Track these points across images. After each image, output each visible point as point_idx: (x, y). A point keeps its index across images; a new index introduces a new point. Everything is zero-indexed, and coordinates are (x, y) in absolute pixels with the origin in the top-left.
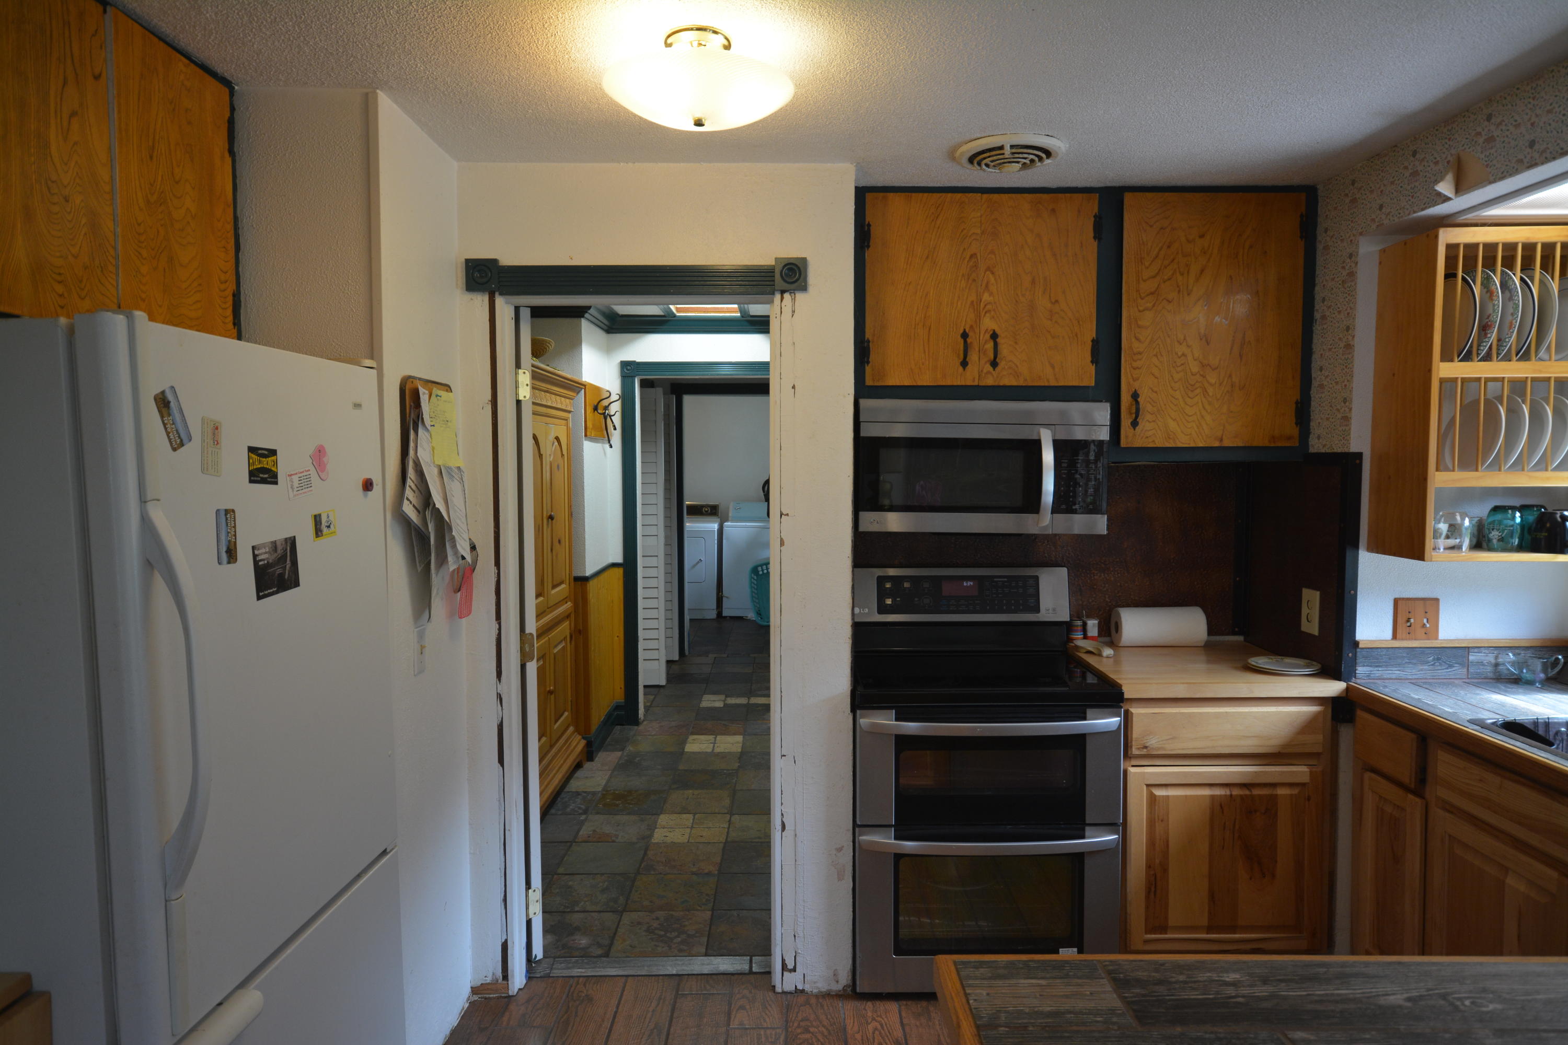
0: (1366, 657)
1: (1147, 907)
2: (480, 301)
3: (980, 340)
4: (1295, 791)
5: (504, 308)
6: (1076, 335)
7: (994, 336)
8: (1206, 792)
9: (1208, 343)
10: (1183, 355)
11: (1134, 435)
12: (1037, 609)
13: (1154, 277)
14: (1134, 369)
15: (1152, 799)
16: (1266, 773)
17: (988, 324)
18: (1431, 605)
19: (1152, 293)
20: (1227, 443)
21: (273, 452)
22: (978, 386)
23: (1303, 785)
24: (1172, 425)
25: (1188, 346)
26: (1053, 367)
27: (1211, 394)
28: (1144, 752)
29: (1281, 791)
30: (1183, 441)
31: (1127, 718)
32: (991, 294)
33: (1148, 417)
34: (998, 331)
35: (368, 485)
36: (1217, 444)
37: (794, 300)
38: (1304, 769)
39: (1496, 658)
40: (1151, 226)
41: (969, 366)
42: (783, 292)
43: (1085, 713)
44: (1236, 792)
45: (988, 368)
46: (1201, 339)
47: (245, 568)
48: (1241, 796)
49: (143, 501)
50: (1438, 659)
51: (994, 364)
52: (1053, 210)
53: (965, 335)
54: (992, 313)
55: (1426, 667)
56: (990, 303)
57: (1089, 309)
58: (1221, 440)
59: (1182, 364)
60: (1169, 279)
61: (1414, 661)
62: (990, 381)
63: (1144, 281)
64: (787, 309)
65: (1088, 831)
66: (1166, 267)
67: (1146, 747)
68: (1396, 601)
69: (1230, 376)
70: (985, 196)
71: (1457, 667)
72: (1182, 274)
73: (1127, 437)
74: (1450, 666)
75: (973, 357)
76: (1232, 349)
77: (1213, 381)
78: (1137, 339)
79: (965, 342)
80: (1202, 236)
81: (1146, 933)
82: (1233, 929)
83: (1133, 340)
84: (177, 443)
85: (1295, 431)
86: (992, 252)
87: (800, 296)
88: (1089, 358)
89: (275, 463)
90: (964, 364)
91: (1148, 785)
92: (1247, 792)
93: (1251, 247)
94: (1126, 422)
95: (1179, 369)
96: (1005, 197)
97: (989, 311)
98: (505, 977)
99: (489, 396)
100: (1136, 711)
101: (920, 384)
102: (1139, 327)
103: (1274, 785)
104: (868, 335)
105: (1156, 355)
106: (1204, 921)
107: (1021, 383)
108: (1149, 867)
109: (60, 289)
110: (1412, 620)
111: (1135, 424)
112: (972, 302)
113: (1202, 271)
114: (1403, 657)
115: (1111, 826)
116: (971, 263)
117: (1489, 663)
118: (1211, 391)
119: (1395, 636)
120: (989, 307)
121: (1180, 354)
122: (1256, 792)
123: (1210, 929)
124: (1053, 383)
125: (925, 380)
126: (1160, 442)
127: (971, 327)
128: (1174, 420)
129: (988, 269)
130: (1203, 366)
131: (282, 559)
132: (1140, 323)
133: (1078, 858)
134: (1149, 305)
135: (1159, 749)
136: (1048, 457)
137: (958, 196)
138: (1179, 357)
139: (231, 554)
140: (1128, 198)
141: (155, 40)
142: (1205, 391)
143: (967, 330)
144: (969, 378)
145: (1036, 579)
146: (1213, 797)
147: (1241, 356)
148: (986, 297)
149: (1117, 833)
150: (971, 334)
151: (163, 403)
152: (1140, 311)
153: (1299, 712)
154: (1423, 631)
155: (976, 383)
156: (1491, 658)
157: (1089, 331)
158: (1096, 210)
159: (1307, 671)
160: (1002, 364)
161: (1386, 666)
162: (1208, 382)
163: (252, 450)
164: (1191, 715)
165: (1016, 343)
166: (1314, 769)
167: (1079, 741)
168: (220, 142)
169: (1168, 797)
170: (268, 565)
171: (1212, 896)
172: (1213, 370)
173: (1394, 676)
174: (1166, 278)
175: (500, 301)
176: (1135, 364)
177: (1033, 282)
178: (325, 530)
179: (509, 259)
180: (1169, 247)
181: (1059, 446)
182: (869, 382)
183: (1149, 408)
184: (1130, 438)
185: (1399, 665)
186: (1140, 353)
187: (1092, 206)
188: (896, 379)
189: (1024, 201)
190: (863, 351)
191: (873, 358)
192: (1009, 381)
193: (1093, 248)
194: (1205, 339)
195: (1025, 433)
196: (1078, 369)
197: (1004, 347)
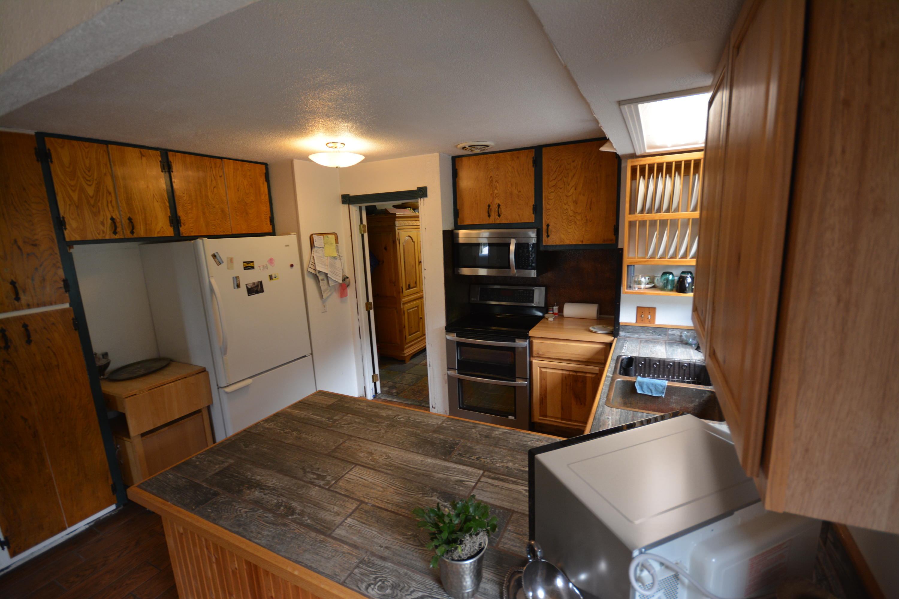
0: (624, 329)
1: (540, 408)
2: (346, 206)
3: (494, 207)
4: (593, 376)
5: (354, 209)
6: (527, 203)
7: (499, 206)
8: (560, 372)
9: (577, 204)
10: (567, 209)
11: (548, 241)
12: (533, 302)
13: (554, 179)
14: (547, 215)
15: (541, 372)
16: (582, 368)
17: (497, 201)
18: (652, 310)
19: (554, 186)
20: (584, 243)
21: (253, 262)
22: (494, 224)
23: (597, 374)
24: (562, 236)
25: (569, 206)
26: (519, 215)
27: (578, 224)
28: (538, 355)
29: (588, 375)
30: (567, 242)
31: (531, 344)
32: (497, 190)
33: (553, 233)
34: (500, 204)
35: (292, 266)
36: (580, 243)
37: (424, 200)
38: (597, 368)
39: (681, 333)
40: (553, 160)
41: (491, 217)
42: (421, 198)
43: (515, 340)
44: (571, 373)
45: (497, 217)
46: (574, 202)
47: (243, 290)
48: (573, 375)
49: (209, 277)
50: (655, 332)
51: (499, 216)
52: (518, 157)
53: (489, 206)
54: (498, 197)
55: (649, 334)
56: (497, 194)
57: (532, 194)
58: (582, 242)
59: (566, 213)
60: (561, 180)
61: (644, 332)
62: (498, 222)
63: (551, 181)
64: (422, 204)
65: (517, 379)
66: (559, 175)
67: (538, 354)
68: (638, 308)
69: (586, 216)
70: (495, 154)
71: (663, 335)
72: (565, 177)
73: (545, 241)
74: (660, 335)
75: (492, 214)
76: (587, 205)
77: (579, 219)
78: (548, 204)
79: (489, 208)
80: (573, 161)
81: (540, 416)
82: (571, 421)
83: (547, 204)
84: (219, 263)
85: (614, 237)
86: (497, 175)
87: (425, 199)
88: (532, 212)
89: (253, 264)
90: (489, 216)
91: (540, 367)
92: (575, 374)
93: (594, 164)
94: (544, 236)
95: (565, 215)
96: (501, 154)
97: (497, 197)
99: (350, 234)
100: (535, 341)
101: (475, 224)
102: (549, 199)
103: (586, 373)
104: (458, 207)
105: (556, 210)
106: (559, 416)
107: (508, 222)
108: (541, 395)
109: (214, 227)
110: (643, 316)
111: (548, 236)
112: (491, 194)
113: (574, 175)
114: (639, 330)
115: (525, 379)
116: (491, 180)
117: (678, 335)
118: (578, 223)
119: (636, 322)
120: (497, 195)
121: (565, 209)
122: (579, 374)
123: (562, 419)
124: (519, 222)
125: (477, 222)
126: (558, 243)
127: (491, 203)
128: (563, 234)
129: (496, 181)
130: (575, 213)
131: (257, 286)
132: (549, 198)
133: (514, 387)
134: (553, 190)
135: (543, 355)
136: (513, 249)
137: (485, 156)
138: (565, 210)
139: (238, 286)
140: (544, 149)
141: (237, 162)
142: (576, 223)
143: (490, 204)
144: (491, 221)
145: (533, 291)
146: (562, 374)
147: (590, 208)
148: (496, 191)
149: (527, 382)
150: (491, 205)
151: (214, 256)
152: (549, 193)
153: (595, 347)
154: (648, 320)
155: (493, 223)
156: (678, 333)
157: (532, 202)
158: (534, 155)
159: (604, 332)
160: (502, 216)
161: (632, 333)
162: (577, 219)
163: (244, 262)
164: (554, 344)
165: (506, 208)
166: (601, 369)
167: (513, 349)
168: (262, 179)
169: (546, 372)
170: (252, 288)
171: (562, 408)
172: (579, 214)
173: (635, 337)
174: (559, 179)
175: (351, 206)
176: (548, 214)
177: (512, 185)
178: (274, 278)
179: (352, 193)
180: (560, 167)
181: (517, 246)
182: (459, 224)
183: (553, 230)
185: (638, 333)
186: (549, 209)
187: (533, 154)
188: (467, 222)
189: (508, 155)
190: (456, 213)
191: (460, 215)
192: (504, 221)
193: (533, 169)
194: (576, 202)
195: (507, 241)
196: (528, 216)
197: (502, 208)
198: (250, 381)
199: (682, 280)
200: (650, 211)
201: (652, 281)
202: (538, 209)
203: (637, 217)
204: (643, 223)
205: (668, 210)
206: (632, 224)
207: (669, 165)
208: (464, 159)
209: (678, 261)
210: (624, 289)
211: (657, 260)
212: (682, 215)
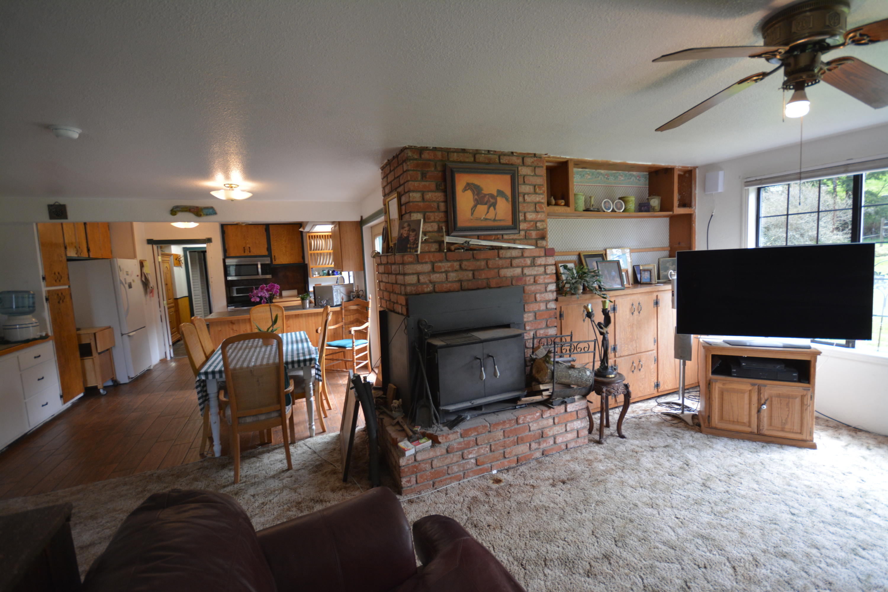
2: (151, 246)
3: (247, 248)
6: (264, 247)
13: (276, 238)
14: (274, 252)
17: (248, 246)
19: (276, 240)
21: (128, 271)
22: (247, 256)
25: (283, 248)
26: (260, 252)
30: (284, 263)
32: (248, 241)
33: (277, 259)
34: (250, 247)
35: (138, 276)
36: (289, 263)
37: (210, 244)
40: (274, 230)
42: (208, 243)
45: (249, 253)
49: (119, 277)
52: (257, 228)
57: (265, 243)
58: (291, 262)
59: (282, 251)
60: (278, 238)
62: (249, 255)
63: (274, 238)
66: (277, 236)
69: (290, 252)
72: (280, 237)
75: (246, 251)
76: (290, 248)
79: (244, 248)
80: (283, 231)
83: (273, 248)
84: (121, 270)
85: (302, 260)
86: (248, 235)
88: (266, 250)
89: (129, 273)
90: (244, 252)
93: (292, 233)
94: (273, 260)
96: (249, 226)
98: (166, 357)
99: (154, 261)
104: (227, 247)
105: (277, 250)
107: (255, 255)
111: (275, 261)
112: (245, 242)
113: (284, 237)
116: (244, 236)
118: (288, 255)
120: (248, 243)
121: (281, 249)
124: (260, 255)
125: (238, 255)
126: (279, 263)
128: (282, 260)
129: (247, 237)
130: (286, 251)
132: (274, 245)
134: (276, 242)
136: (259, 266)
140: (270, 226)
143: (244, 246)
144: (246, 254)
147: (292, 249)
152: (274, 243)
157: (266, 246)
160: (251, 252)
165: (253, 249)
170: (129, 285)
172: (288, 252)
175: (153, 245)
177: (255, 239)
178: (134, 281)
179: (155, 239)
180: (277, 233)
181: (262, 265)
182: (227, 256)
184: (275, 263)
186: (275, 250)
187: (265, 227)
188: (232, 255)
189: (252, 226)
190: (225, 251)
191: (228, 251)
192: (253, 255)
193: (265, 233)
194: (286, 247)
195: (256, 263)
196: (265, 253)
197: (251, 249)
198: (134, 333)
199: (328, 272)
200: (316, 250)
201: (319, 274)
202: (269, 249)
203: (312, 252)
204: (314, 254)
205: (321, 250)
206: (311, 254)
207: (320, 236)
208: (229, 226)
209: (327, 266)
210: (309, 279)
211: (320, 266)
212: (326, 251)
